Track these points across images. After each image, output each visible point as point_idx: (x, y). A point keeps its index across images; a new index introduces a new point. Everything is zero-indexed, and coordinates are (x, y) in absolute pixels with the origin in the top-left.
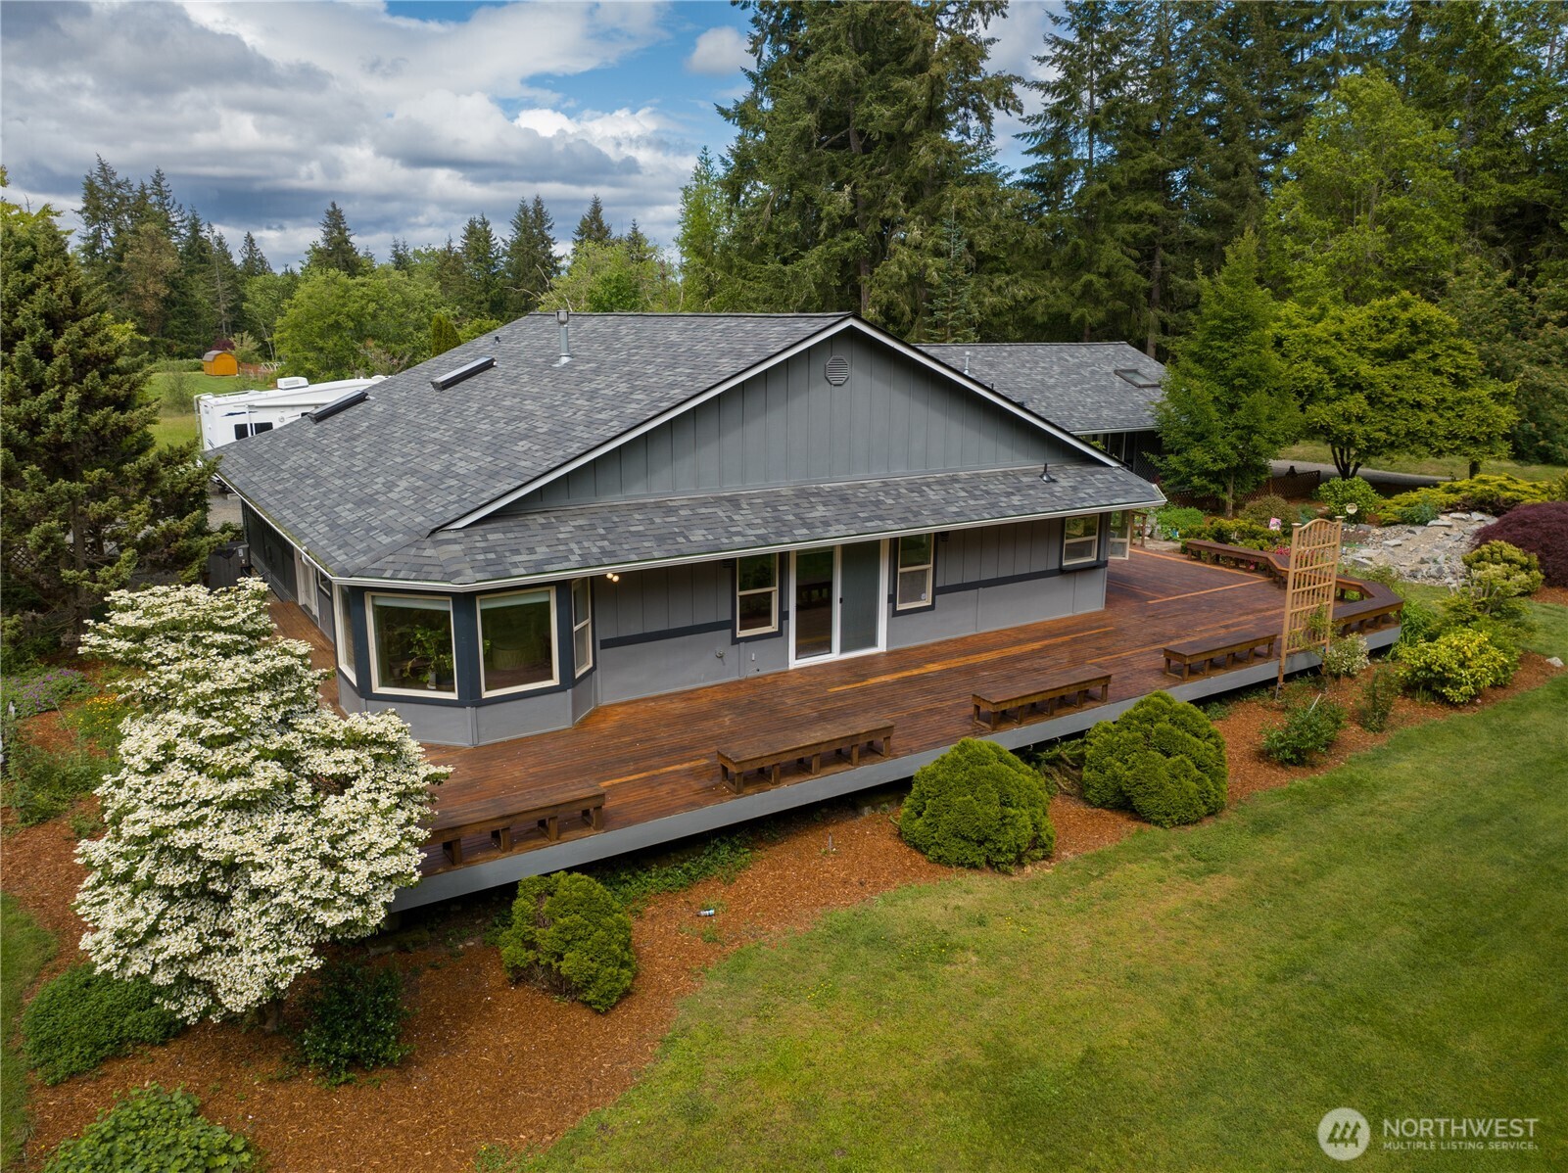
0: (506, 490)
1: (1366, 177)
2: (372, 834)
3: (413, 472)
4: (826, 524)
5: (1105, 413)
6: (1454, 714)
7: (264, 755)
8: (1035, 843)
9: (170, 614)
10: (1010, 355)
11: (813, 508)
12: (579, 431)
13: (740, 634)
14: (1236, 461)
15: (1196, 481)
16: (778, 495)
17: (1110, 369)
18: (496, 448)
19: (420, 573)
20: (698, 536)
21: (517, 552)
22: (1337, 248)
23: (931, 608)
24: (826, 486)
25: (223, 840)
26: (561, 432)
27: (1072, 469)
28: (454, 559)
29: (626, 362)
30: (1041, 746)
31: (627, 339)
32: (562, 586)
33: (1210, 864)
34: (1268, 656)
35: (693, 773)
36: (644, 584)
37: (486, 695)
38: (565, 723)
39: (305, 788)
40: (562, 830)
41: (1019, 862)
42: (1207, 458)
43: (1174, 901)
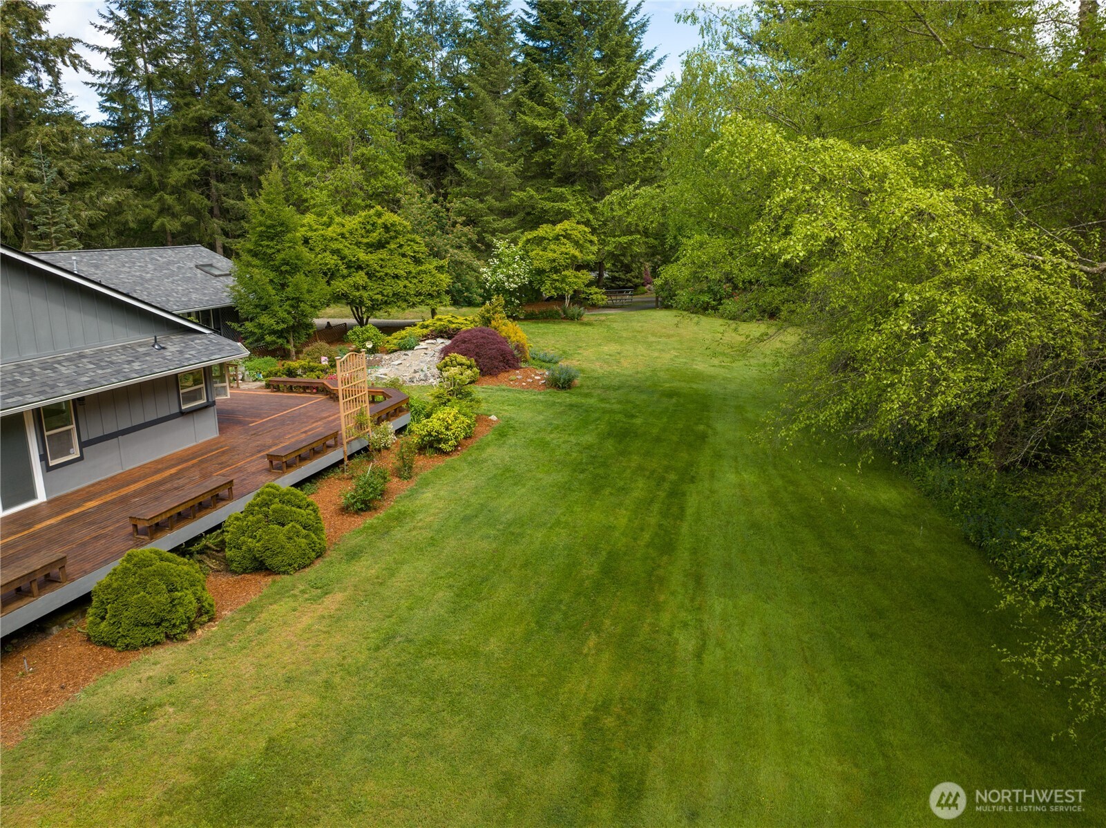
1: (344, 134)
6: (448, 459)
8: (201, 611)
10: (108, 258)
14: (292, 322)
15: (268, 338)
17: (192, 265)
22: (333, 179)
23: (81, 458)
27: (176, 338)
30: (190, 543)
33: (324, 589)
34: (335, 446)
41: (192, 629)
42: (272, 321)
43: (306, 620)
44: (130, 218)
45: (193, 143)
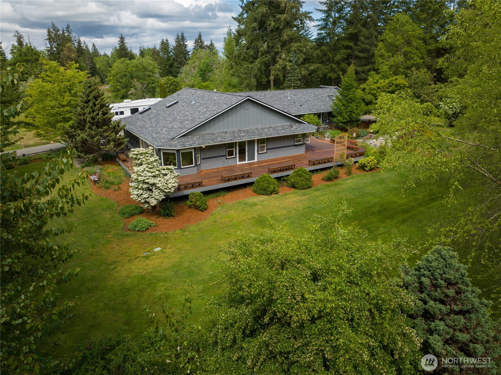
0: (184, 131)
1: (399, 42)
2: (171, 180)
3: (166, 127)
4: (243, 136)
5: (322, 107)
6: (366, 173)
7: (156, 170)
8: (274, 191)
9: (141, 152)
10: (301, 92)
11: (241, 133)
12: (197, 120)
13: (228, 157)
14: (348, 119)
15: (340, 124)
16: (235, 131)
17: (326, 95)
18: (181, 122)
19: (170, 146)
20: (219, 139)
21: (187, 142)
22: (391, 61)
23: (266, 153)
24: (244, 129)
25: (152, 181)
26: (193, 120)
27: (297, 124)
28: (176, 144)
29: (206, 104)
30: (281, 177)
31: (206, 98)
32: (195, 148)
33: (304, 195)
34: (331, 162)
35: (217, 180)
36: (209, 148)
37: (182, 167)
38: (196, 173)
39: (161, 175)
40: (196, 187)
41: (271, 194)
42: (342, 119)
43: (295, 199)
44: (320, 73)
45: (348, 43)
